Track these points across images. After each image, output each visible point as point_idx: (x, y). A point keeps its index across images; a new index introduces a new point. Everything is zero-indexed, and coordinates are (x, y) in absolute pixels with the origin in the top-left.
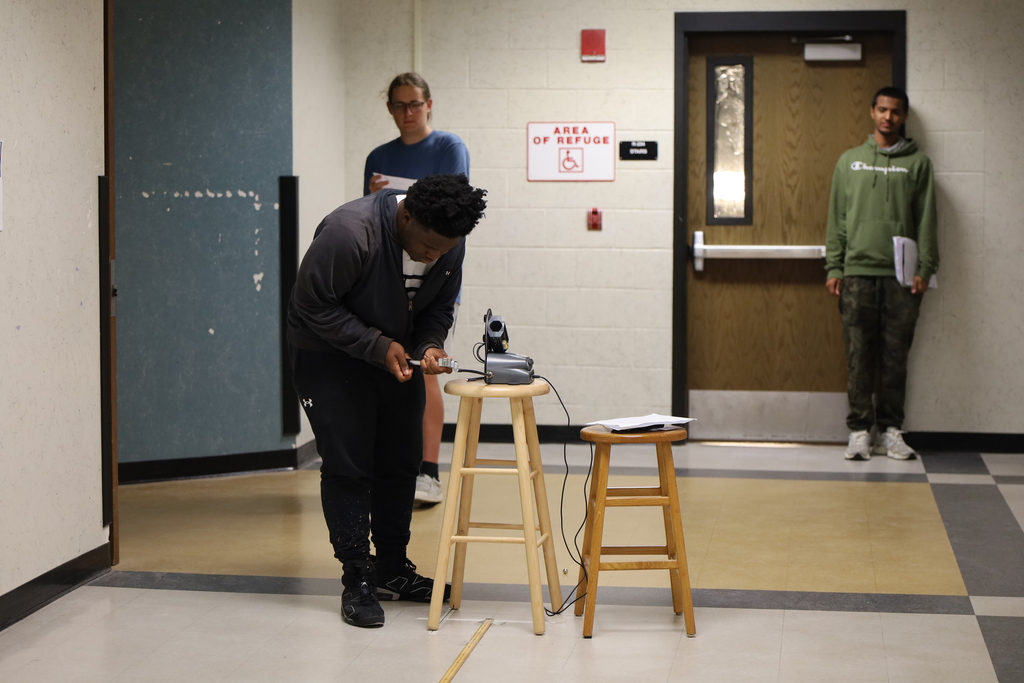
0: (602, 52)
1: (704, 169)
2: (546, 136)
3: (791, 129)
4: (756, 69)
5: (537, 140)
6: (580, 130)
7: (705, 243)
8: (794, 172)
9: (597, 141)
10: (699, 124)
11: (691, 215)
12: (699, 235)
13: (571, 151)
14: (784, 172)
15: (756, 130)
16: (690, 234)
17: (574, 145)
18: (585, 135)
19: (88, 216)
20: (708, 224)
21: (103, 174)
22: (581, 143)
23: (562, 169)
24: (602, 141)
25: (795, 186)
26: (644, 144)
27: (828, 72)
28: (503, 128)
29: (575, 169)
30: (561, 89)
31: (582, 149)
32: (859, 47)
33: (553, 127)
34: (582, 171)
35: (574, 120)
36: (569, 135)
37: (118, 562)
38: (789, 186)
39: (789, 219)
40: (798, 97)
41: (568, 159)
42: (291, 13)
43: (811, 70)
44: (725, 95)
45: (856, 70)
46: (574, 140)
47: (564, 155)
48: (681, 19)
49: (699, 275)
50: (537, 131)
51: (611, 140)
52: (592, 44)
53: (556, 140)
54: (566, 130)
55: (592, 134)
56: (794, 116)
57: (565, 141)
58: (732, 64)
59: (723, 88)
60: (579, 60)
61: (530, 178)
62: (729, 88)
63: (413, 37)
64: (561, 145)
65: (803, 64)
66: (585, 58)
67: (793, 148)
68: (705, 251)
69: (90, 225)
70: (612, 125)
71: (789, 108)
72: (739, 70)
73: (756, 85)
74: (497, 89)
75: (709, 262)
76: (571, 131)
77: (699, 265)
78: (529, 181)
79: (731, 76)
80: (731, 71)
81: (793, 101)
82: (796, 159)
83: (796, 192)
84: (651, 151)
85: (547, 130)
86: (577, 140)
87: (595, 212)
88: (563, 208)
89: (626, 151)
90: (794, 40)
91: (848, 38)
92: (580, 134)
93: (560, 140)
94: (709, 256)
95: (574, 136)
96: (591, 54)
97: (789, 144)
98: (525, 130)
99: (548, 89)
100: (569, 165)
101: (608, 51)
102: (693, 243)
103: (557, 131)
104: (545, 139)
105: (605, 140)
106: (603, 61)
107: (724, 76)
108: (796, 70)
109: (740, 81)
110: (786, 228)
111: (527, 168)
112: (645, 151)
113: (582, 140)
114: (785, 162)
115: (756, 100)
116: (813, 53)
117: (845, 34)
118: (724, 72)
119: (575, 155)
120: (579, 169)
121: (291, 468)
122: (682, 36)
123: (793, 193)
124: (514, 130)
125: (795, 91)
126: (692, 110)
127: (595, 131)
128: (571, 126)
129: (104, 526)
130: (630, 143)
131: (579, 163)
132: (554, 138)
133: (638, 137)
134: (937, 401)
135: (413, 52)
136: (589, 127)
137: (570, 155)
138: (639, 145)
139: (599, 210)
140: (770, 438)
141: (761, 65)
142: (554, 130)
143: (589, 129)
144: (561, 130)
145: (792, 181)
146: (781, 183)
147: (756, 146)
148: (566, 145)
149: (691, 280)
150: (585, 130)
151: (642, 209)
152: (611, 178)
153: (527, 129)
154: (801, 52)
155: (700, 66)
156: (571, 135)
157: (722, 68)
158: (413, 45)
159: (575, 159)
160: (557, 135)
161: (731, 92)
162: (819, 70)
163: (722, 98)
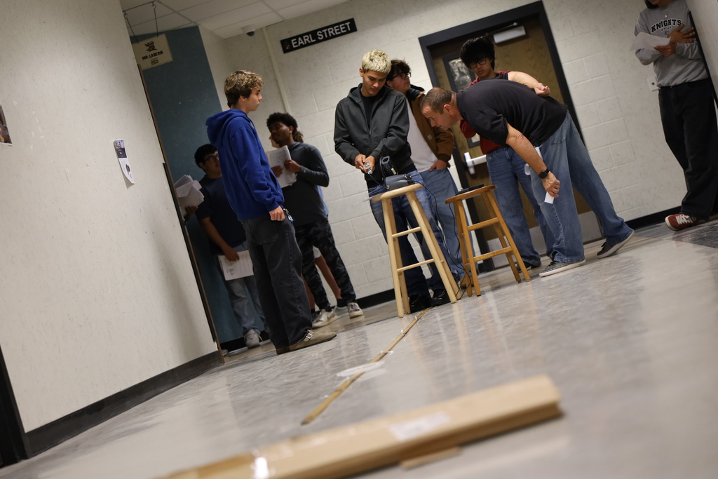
7: (472, 158)
11: (459, 145)
12: (467, 155)
16: (461, 155)
20: (470, 147)
21: (164, 162)
27: (510, 46)
32: (523, 28)
37: (223, 363)
43: (502, 48)
44: (458, 74)
45: (525, 41)
48: (422, 40)
49: (473, 177)
58: (456, 58)
62: (459, 71)
63: (280, 93)
68: (473, 162)
75: (476, 167)
77: (472, 171)
79: (458, 64)
80: (457, 62)
91: (515, 24)
94: (476, 163)
102: (465, 160)
107: (454, 65)
116: (499, 38)
117: (513, 23)
118: (454, 63)
122: (426, 49)
129: (214, 341)
135: (282, 101)
149: (470, 180)
155: (440, 64)
157: (453, 61)
158: (281, 98)
161: (462, 74)
162: (505, 47)
163: (456, 79)
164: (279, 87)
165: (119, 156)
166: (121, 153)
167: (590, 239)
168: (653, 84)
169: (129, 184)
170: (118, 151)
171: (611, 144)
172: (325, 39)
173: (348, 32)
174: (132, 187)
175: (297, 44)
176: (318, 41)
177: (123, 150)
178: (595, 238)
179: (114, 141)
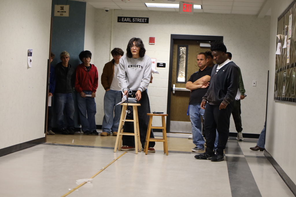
0: (154, 42)
1: (176, 70)
4: (189, 48)
7: (175, 87)
10: (175, 60)
11: (173, 81)
12: (174, 85)
15: (188, 62)
16: (172, 85)
19: (46, 67)
20: (176, 83)
27: (205, 49)
37: (46, 142)
42: (85, 29)
43: (201, 49)
48: (172, 35)
49: (174, 94)
51: (155, 62)
52: (152, 40)
58: (183, 47)
59: (181, 52)
62: (183, 52)
63: (111, 37)
65: (199, 48)
66: (150, 44)
68: (175, 89)
70: (155, 59)
72: (185, 48)
73: (189, 52)
77: (174, 92)
79: (183, 49)
80: (183, 48)
82: (197, 69)
84: (164, 65)
89: (158, 65)
90: (198, 42)
91: (210, 42)
94: (176, 90)
96: (151, 43)
97: (195, 65)
101: (155, 42)
102: (173, 87)
106: (154, 44)
107: (181, 49)
109: (185, 50)
112: (163, 65)
114: (194, 70)
115: (188, 55)
116: (202, 45)
118: (181, 48)
122: (172, 40)
126: (174, 57)
129: (44, 133)
130: (159, 63)
133: (161, 62)
138: (161, 64)
140: (188, 133)
141: (190, 47)
147: (188, 66)
149: (172, 96)
151: (161, 78)
154: (199, 45)
155: (176, 47)
157: (181, 47)
158: (111, 39)
161: (183, 53)
162: (203, 49)
163: (181, 54)
164: (111, 34)
165: (28, 55)
166: (30, 54)
168: (254, 83)
169: (28, 67)
170: (28, 54)
172: (135, 22)
173: (145, 23)
174: (30, 69)
175: (124, 20)
176: (132, 22)
177: (31, 53)
179: (28, 49)
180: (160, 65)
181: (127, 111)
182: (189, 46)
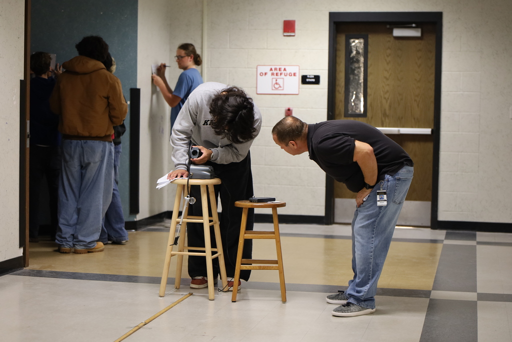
0: (294, 31)
1: (343, 89)
2: (266, 72)
3: (386, 70)
4: (370, 40)
5: (262, 74)
6: (283, 69)
8: (387, 91)
9: (290, 75)
10: (341, 67)
11: (337, 112)
13: (278, 80)
14: (383, 91)
15: (369, 70)
17: (279, 77)
18: (285, 72)
19: (14, 98)
21: (23, 79)
22: (283, 76)
23: (274, 88)
24: (293, 75)
25: (388, 98)
26: (313, 77)
27: (405, 42)
28: (245, 68)
29: (280, 88)
30: (273, 49)
31: (283, 78)
32: (420, 30)
33: (269, 68)
34: (283, 90)
35: (279, 64)
36: (277, 72)
38: (385, 98)
39: (385, 115)
40: (390, 55)
41: (276, 83)
43: (397, 41)
44: (354, 52)
45: (419, 42)
46: (279, 74)
47: (274, 81)
48: (332, 15)
50: (262, 69)
51: (297, 74)
52: (289, 27)
53: (271, 74)
54: (276, 69)
55: (288, 71)
56: (388, 64)
57: (275, 74)
58: (358, 38)
59: (354, 50)
60: (282, 35)
61: (258, 93)
62: (356, 50)
63: (202, 23)
64: (273, 77)
65: (392, 39)
66: (285, 34)
67: (387, 79)
69: (15, 103)
70: (298, 67)
71: (386, 60)
72: (362, 41)
73: (370, 49)
74: (242, 49)
76: (278, 70)
78: (257, 94)
79: (357, 43)
80: (357, 41)
81: (388, 56)
82: (388, 85)
83: (389, 102)
84: (317, 80)
85: (266, 69)
86: (281, 74)
87: (289, 110)
88: (274, 107)
89: (305, 80)
90: (388, 26)
91: (414, 25)
92: (282, 71)
93: (273, 74)
95: (279, 72)
96: (288, 32)
97: (385, 77)
98: (256, 69)
99: (267, 49)
100: (277, 86)
101: (296, 31)
103: (271, 69)
104: (266, 74)
105: (295, 74)
106: (294, 36)
107: (353, 44)
108: (389, 41)
109: (362, 46)
110: (383, 119)
111: (257, 88)
112: (314, 80)
113: (283, 74)
114: (383, 87)
115: (369, 56)
116: (397, 32)
117: (412, 23)
118: (354, 42)
119: (279, 81)
120: (282, 88)
121: (134, 230)
122: (332, 24)
123: (387, 102)
124: (250, 69)
125: (389, 51)
126: (338, 60)
127: (290, 70)
128: (278, 67)
129: (20, 247)
130: (306, 76)
131: (282, 85)
132: (270, 73)
133: (311, 73)
134: (456, 205)
135: (202, 31)
136: (287, 68)
137: (277, 82)
138: (311, 77)
139: (291, 109)
141: (372, 39)
142: (270, 69)
143: (287, 69)
144: (273, 69)
145: (387, 96)
146: (381, 97)
147: (369, 79)
148: (275, 77)
150: (285, 70)
151: (312, 108)
152: (297, 93)
153: (257, 68)
154: (392, 32)
155: (342, 39)
156: (278, 71)
157: (353, 40)
158: (202, 28)
159: (280, 83)
160: (271, 72)
161: (358, 53)
162: (401, 41)
163: (352, 55)
164: (202, 19)
167: (420, 224)
171: (462, 152)
178: (424, 225)
180: (308, 80)
181: (189, 198)
182: (370, 36)
